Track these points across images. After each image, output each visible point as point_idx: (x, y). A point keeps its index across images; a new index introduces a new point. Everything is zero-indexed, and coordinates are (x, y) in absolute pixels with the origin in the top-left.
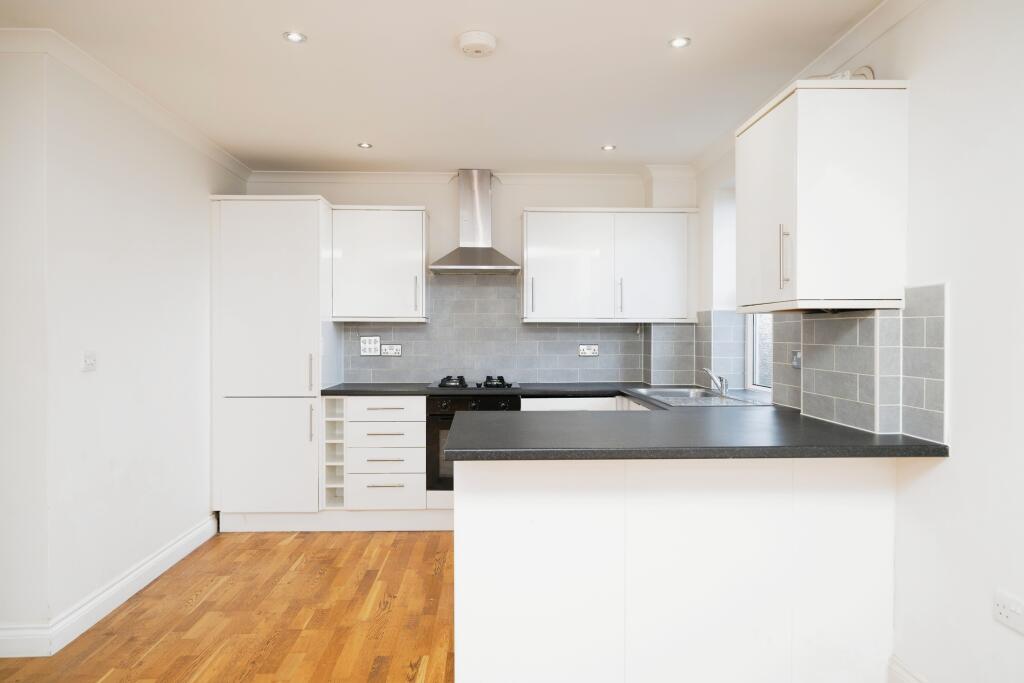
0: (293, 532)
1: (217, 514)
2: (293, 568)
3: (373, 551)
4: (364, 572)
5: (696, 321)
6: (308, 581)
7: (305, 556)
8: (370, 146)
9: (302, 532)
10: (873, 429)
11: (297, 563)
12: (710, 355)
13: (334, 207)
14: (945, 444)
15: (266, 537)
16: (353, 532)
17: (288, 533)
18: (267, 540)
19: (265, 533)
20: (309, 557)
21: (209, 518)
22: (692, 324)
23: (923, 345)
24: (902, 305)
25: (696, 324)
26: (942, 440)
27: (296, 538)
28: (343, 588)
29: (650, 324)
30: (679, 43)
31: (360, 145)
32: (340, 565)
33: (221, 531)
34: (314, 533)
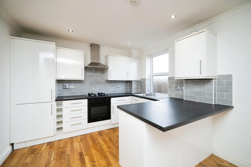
0: (45, 143)
1: (12, 145)
2: (52, 159)
3: (77, 145)
4: (78, 154)
5: (140, 80)
6: (61, 164)
7: (54, 153)
8: (72, 31)
9: (48, 143)
10: (212, 103)
11: (52, 157)
12: (145, 87)
13: (57, 47)
14: (233, 106)
15: (34, 148)
16: (65, 139)
17: (43, 144)
18: (36, 149)
19: (33, 146)
20: (56, 153)
21: (9, 147)
22: (139, 81)
23: (224, 86)
24: (217, 78)
25: (140, 81)
26: (232, 105)
27: (47, 145)
28: (75, 163)
29: (132, 81)
30: (173, 17)
31: (69, 30)
32: (69, 153)
33: (14, 149)
34: (52, 142)
